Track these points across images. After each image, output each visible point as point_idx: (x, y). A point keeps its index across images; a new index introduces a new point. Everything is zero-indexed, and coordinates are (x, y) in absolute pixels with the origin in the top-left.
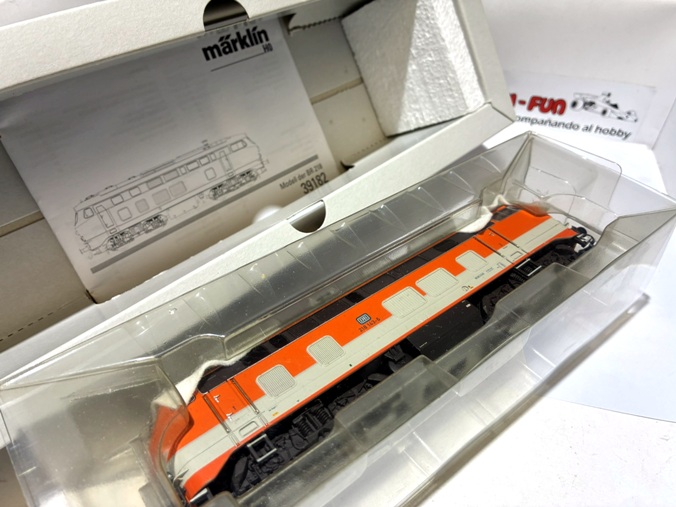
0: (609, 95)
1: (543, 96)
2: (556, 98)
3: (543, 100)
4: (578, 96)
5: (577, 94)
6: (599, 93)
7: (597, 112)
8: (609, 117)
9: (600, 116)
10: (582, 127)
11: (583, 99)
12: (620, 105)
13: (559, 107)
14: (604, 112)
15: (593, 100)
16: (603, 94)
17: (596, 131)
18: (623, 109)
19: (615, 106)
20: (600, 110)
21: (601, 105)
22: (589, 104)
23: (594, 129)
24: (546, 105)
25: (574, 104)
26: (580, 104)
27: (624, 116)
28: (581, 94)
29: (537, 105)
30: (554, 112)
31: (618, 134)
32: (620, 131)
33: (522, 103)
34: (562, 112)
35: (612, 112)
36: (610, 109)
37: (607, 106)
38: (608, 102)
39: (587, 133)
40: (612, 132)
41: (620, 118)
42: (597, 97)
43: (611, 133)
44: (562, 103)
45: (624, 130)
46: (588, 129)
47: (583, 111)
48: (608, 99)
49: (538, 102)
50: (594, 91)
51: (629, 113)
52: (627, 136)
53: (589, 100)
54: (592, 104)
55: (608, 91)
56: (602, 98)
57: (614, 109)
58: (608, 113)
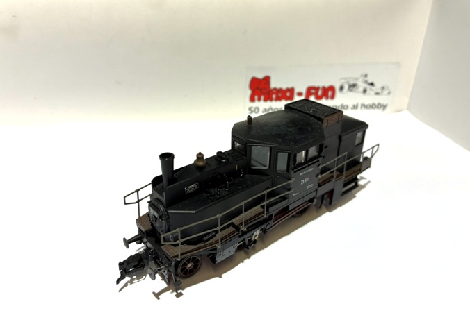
0: (366, 76)
1: (316, 84)
2: (327, 85)
3: (317, 89)
4: (343, 81)
5: (342, 79)
6: (358, 76)
7: (358, 92)
8: (369, 94)
9: (361, 95)
10: (350, 106)
11: (348, 83)
12: (375, 83)
13: (330, 93)
14: (365, 91)
15: (354, 82)
16: (362, 76)
17: (361, 108)
18: (378, 85)
19: (372, 84)
20: (361, 89)
21: (362, 85)
22: (353, 86)
23: (359, 107)
24: (320, 93)
25: (341, 88)
26: (346, 87)
27: (379, 91)
28: (345, 79)
29: (312, 94)
30: (327, 98)
31: (378, 107)
32: (379, 104)
33: (300, 94)
34: (333, 97)
35: (371, 90)
36: (368, 87)
37: (366, 85)
38: (366, 82)
39: (355, 111)
40: (373, 106)
41: (377, 94)
42: (357, 79)
43: (372, 108)
44: (332, 88)
45: (382, 102)
46: (355, 107)
47: (350, 93)
48: (366, 79)
49: (313, 91)
50: (354, 74)
51: (383, 88)
52: (385, 107)
53: (352, 82)
54: (355, 86)
55: (364, 72)
56: (361, 79)
57: (371, 87)
58: (368, 91)
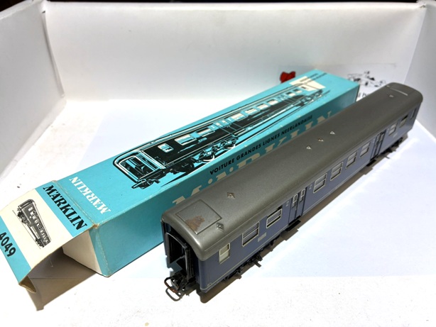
0: (368, 73)
5: (349, 75)
6: (362, 73)
8: (370, 86)
9: (364, 87)
11: (353, 78)
12: (375, 78)
14: (367, 84)
15: (359, 77)
16: (365, 73)
18: (378, 80)
19: (373, 79)
20: (364, 83)
21: (364, 80)
22: (357, 81)
23: (362, 95)
27: (378, 84)
28: (351, 75)
35: (372, 83)
36: (370, 81)
37: (368, 80)
38: (368, 77)
41: (377, 86)
42: (361, 75)
48: (368, 75)
50: (359, 72)
51: (381, 81)
53: (357, 78)
54: (359, 80)
55: (367, 70)
56: (364, 75)
57: (372, 81)
58: (369, 85)
